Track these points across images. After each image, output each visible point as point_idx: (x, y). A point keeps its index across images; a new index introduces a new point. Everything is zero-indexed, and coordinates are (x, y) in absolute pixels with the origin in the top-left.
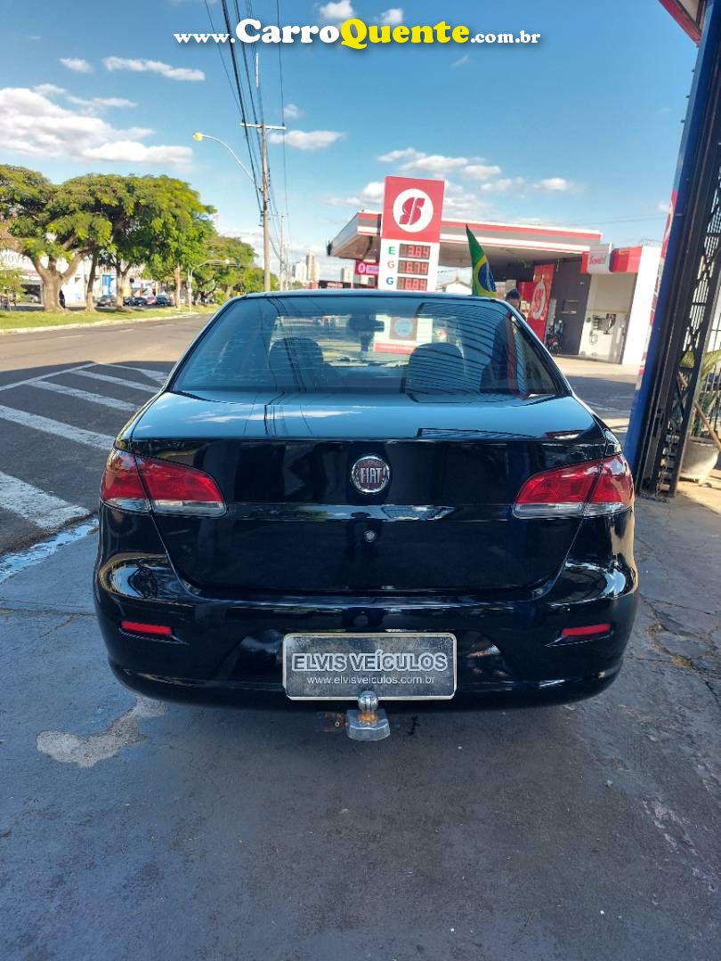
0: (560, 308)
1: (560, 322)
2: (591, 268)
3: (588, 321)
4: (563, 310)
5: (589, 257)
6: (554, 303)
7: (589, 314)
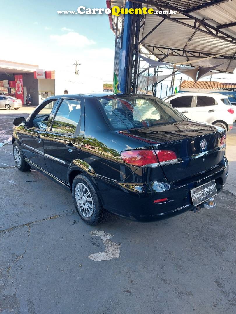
0: (28, 90)
1: (30, 95)
2: (38, 77)
3: (40, 95)
4: (29, 91)
5: (37, 73)
6: (25, 89)
7: (40, 93)
